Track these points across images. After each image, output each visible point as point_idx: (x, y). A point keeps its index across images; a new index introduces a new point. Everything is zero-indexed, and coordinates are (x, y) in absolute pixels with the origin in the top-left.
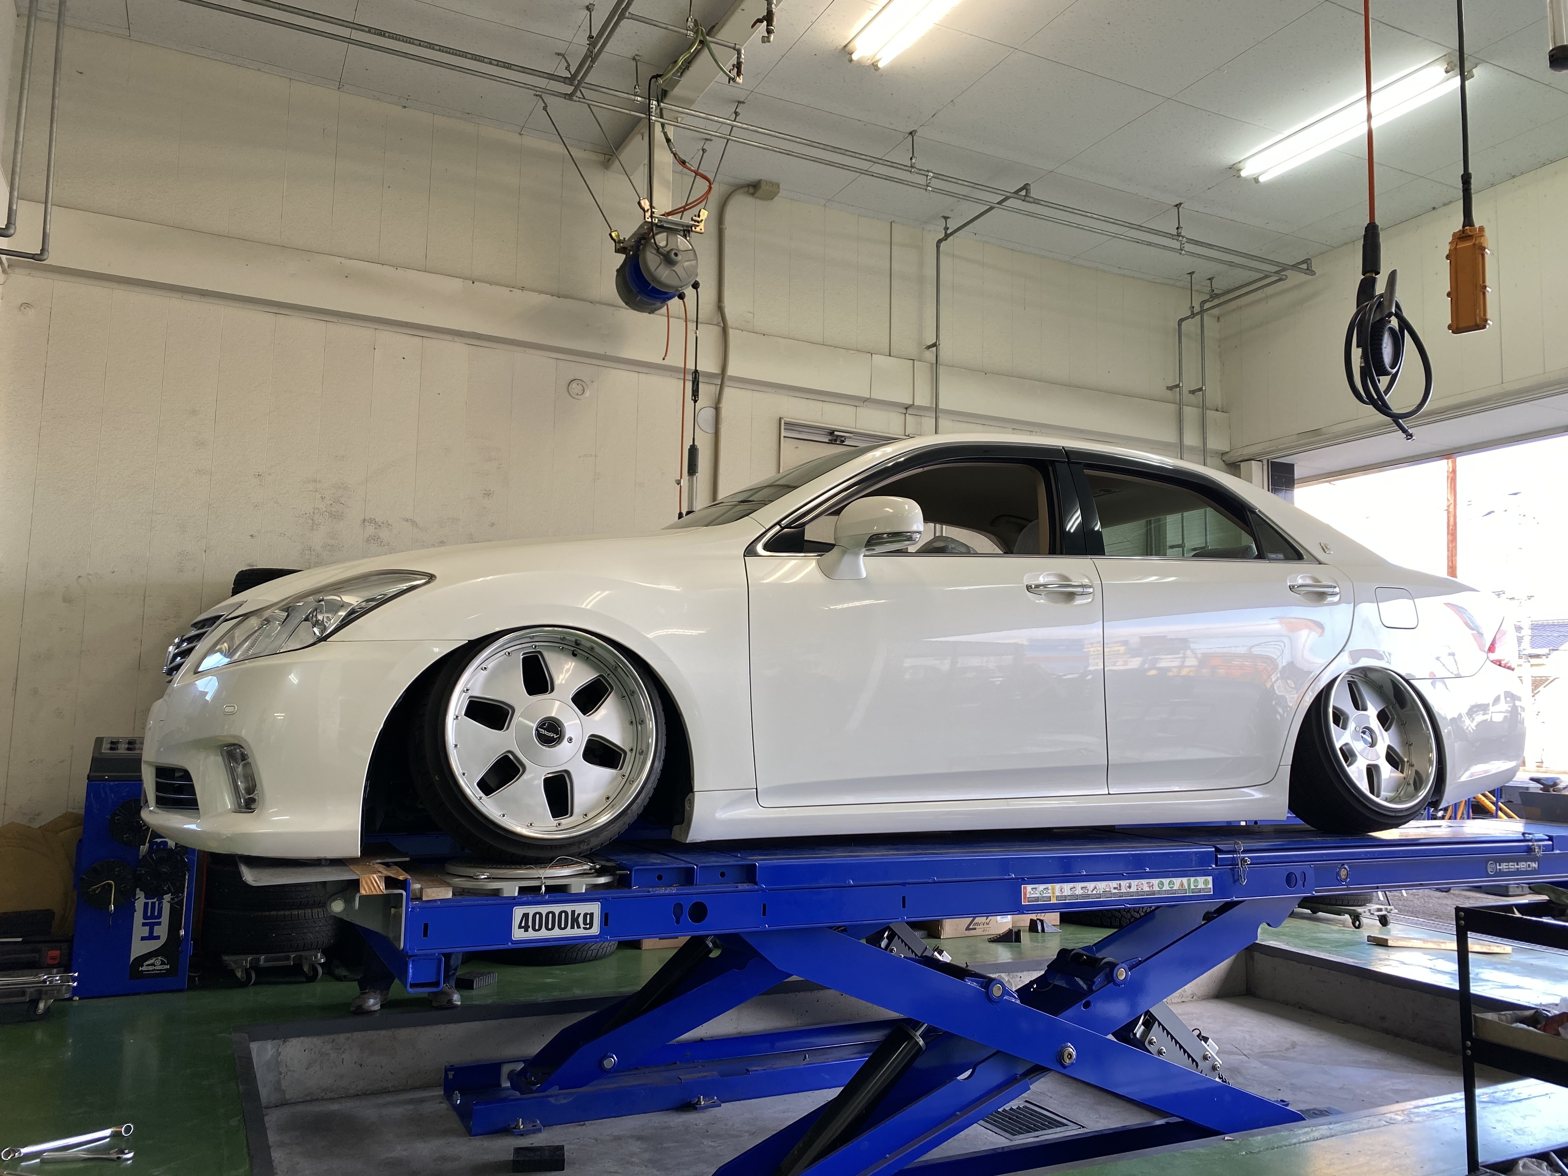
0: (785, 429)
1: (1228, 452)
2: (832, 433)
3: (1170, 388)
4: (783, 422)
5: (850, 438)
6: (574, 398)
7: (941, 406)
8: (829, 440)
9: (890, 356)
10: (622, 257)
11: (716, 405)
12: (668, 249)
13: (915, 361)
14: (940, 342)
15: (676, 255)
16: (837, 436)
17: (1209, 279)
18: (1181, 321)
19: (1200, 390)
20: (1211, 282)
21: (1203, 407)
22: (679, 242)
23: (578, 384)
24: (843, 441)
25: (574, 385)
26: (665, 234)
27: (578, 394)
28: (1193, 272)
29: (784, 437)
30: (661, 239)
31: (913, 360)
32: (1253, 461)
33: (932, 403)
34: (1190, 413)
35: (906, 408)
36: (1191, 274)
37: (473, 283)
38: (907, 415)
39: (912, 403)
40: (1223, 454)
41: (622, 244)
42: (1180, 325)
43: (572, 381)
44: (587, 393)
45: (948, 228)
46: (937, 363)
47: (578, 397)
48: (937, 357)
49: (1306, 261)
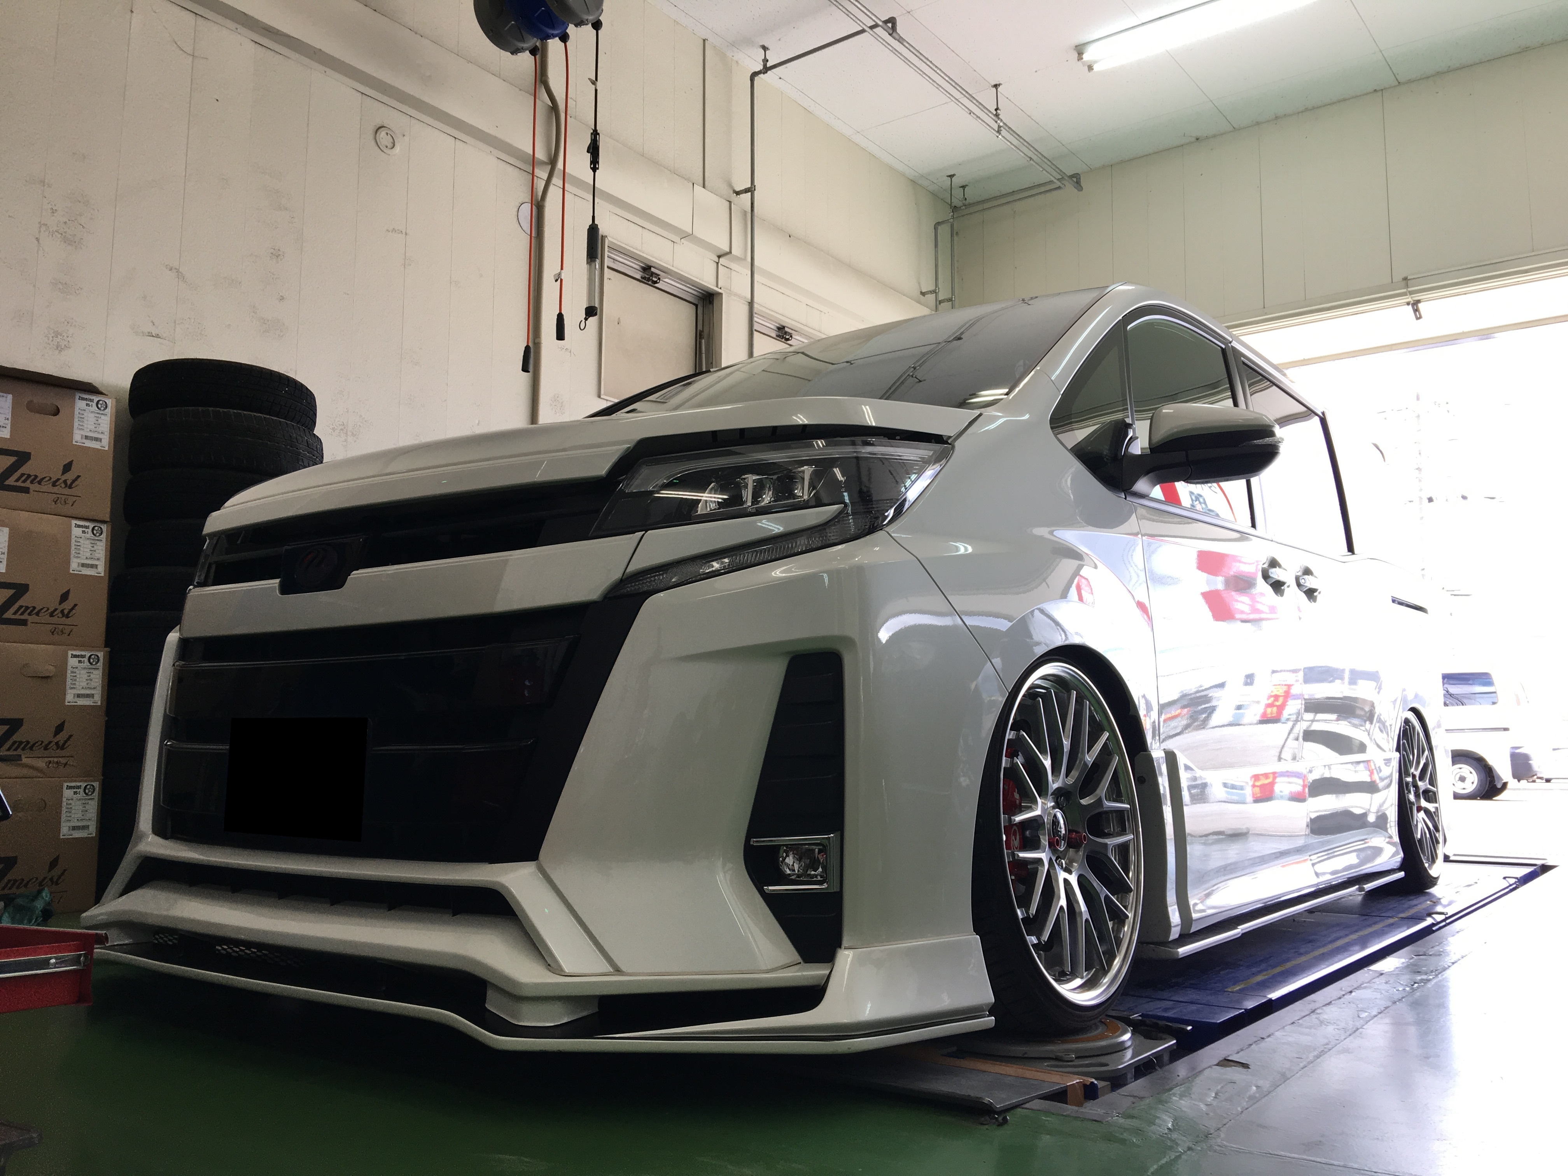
2: (647, 268)
3: (923, 294)
5: (664, 279)
6: (382, 151)
7: (757, 262)
8: (641, 277)
9: (705, 188)
11: (538, 205)
14: (757, 188)
16: (653, 273)
17: (963, 187)
18: (939, 223)
19: (950, 300)
20: (964, 190)
23: (387, 134)
24: (656, 282)
25: (382, 134)
27: (387, 147)
28: (954, 175)
31: (730, 205)
33: (746, 256)
35: (719, 257)
36: (951, 176)
38: (719, 264)
39: (728, 250)
42: (936, 229)
43: (382, 127)
44: (397, 149)
45: (767, 61)
46: (752, 211)
47: (385, 149)
48: (752, 205)
49: (1077, 175)
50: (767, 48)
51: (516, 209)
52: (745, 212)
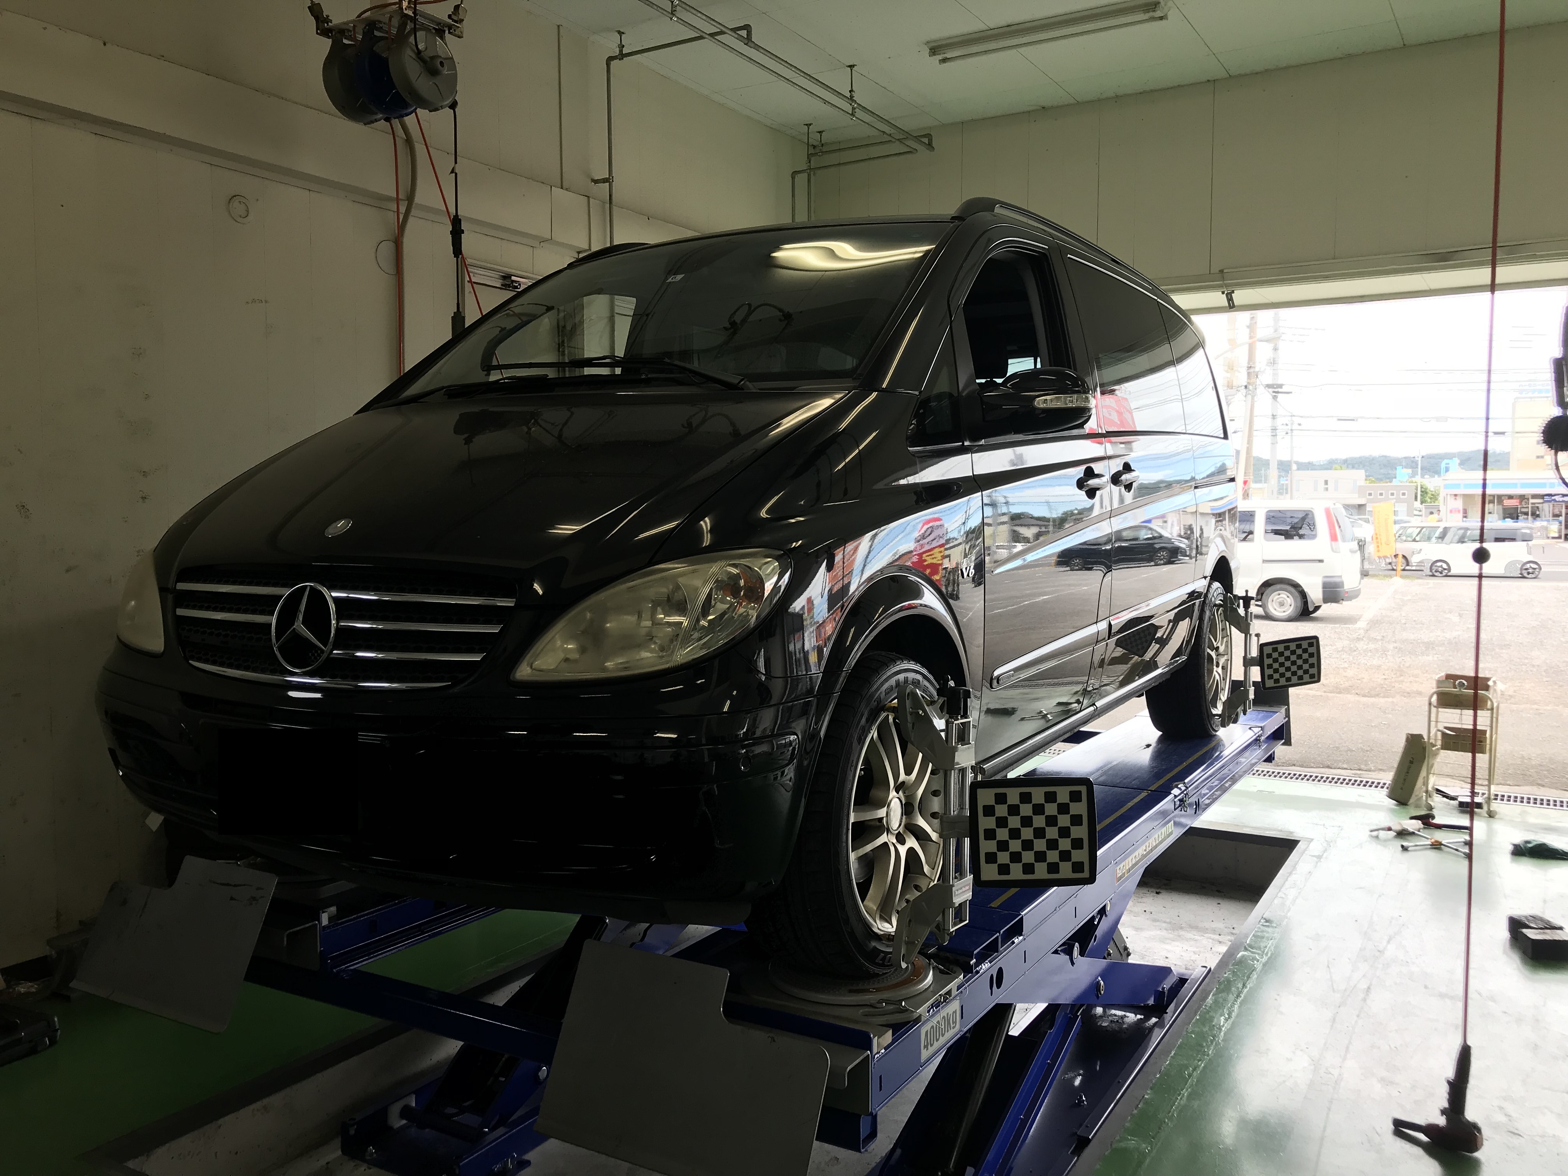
2: (506, 278)
6: (236, 221)
8: (502, 285)
9: (563, 188)
11: (396, 240)
12: (427, 54)
13: (591, 199)
14: (614, 179)
15: (442, 64)
16: (513, 281)
17: (820, 132)
18: (796, 173)
20: (821, 135)
22: (437, 46)
23: (240, 202)
25: (235, 203)
27: (240, 216)
28: (810, 125)
30: (422, 41)
31: (588, 197)
35: (579, 253)
36: (808, 125)
37: (104, 44)
39: (587, 247)
41: (329, 25)
42: (793, 178)
43: (235, 196)
44: (252, 215)
45: (624, 46)
46: (610, 203)
47: (239, 219)
48: (610, 196)
49: (929, 136)
50: (623, 33)
51: (374, 250)
52: (604, 203)
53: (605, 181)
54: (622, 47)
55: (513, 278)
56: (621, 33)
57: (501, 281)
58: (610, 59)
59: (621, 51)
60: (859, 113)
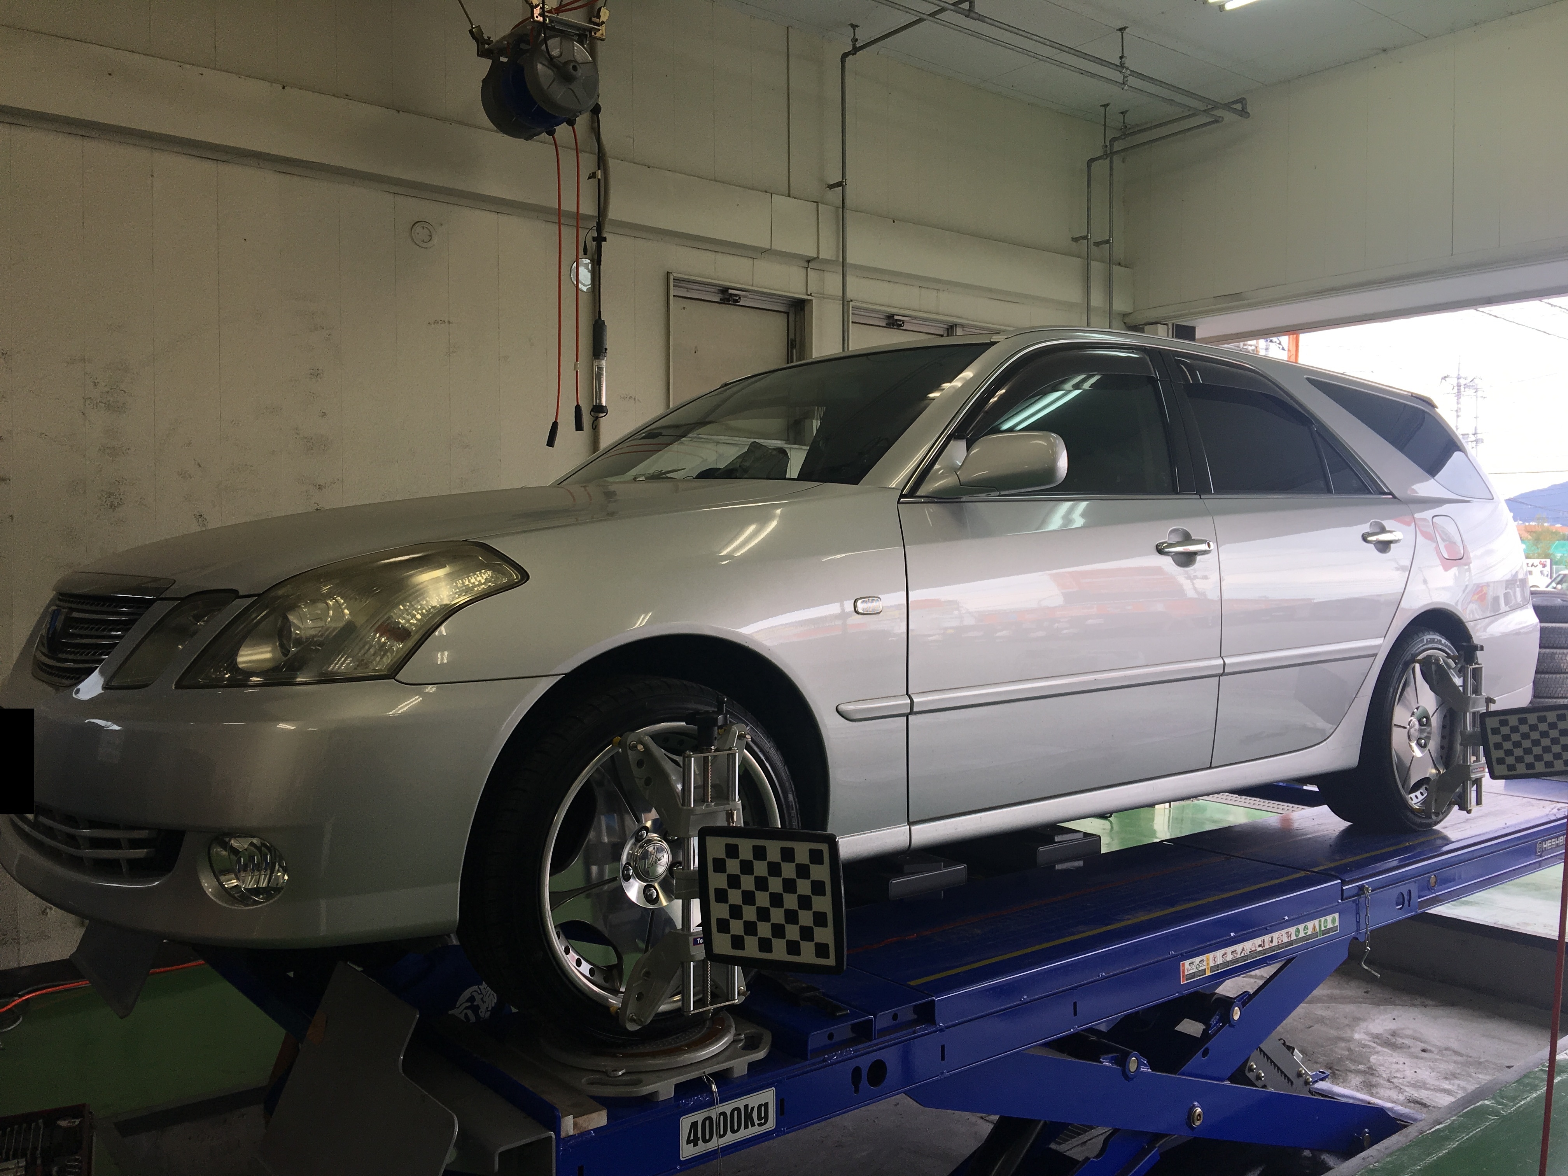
0: (674, 286)
1: (1130, 314)
2: (724, 290)
3: (1075, 240)
4: (672, 278)
5: (745, 297)
7: (849, 260)
8: (721, 299)
9: (789, 196)
10: (487, 63)
12: (563, 60)
13: (820, 204)
14: (848, 183)
15: (575, 68)
16: (731, 294)
17: (1122, 113)
18: (1092, 160)
19: (1108, 242)
20: (1124, 116)
21: (1110, 262)
22: (575, 51)
23: (423, 228)
24: (737, 301)
25: (418, 229)
26: (558, 39)
27: (423, 241)
28: (1108, 105)
29: (674, 296)
30: (555, 47)
31: (817, 202)
32: (1159, 325)
33: (838, 257)
34: (1096, 267)
35: (808, 262)
36: (1105, 106)
37: (284, 88)
38: (809, 269)
39: (815, 256)
40: (1125, 315)
41: (486, 46)
42: (1089, 167)
43: (418, 222)
44: (435, 240)
45: (857, 40)
46: (843, 207)
47: (424, 245)
48: (843, 200)
49: (1242, 101)
50: (857, 26)
52: (836, 208)
53: (839, 184)
54: (855, 40)
55: (730, 291)
56: (854, 27)
57: (720, 295)
58: (845, 56)
59: (854, 45)
60: (1131, 80)
